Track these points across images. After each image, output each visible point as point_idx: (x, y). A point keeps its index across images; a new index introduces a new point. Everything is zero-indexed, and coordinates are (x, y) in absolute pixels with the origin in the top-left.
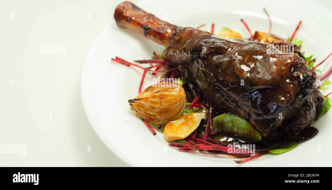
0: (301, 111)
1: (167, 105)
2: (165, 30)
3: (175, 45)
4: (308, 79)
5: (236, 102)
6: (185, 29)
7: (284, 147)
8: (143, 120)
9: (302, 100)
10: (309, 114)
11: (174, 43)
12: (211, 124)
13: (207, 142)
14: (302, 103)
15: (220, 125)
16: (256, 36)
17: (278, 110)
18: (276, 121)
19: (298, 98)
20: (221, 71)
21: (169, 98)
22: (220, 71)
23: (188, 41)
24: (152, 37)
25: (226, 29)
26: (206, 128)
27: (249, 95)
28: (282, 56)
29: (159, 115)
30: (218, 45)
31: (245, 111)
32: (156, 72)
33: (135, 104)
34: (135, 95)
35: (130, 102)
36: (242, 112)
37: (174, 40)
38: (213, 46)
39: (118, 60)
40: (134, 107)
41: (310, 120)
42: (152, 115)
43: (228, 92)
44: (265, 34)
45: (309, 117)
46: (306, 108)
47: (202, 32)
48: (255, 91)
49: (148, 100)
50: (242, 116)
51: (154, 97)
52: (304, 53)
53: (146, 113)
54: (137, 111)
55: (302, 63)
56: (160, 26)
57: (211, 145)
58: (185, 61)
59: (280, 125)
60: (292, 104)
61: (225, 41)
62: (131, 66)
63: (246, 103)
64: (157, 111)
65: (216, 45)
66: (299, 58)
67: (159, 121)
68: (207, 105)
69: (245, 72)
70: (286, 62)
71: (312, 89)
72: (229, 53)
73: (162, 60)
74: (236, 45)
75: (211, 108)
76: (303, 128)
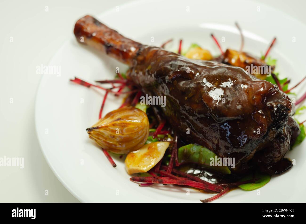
0: (275, 143)
1: (128, 134)
2: (128, 48)
3: (139, 66)
4: (282, 110)
5: (204, 133)
6: (150, 48)
7: (255, 182)
8: (103, 150)
9: (275, 132)
10: (282, 146)
11: (138, 64)
12: (176, 155)
13: (171, 175)
14: (275, 135)
15: (187, 155)
16: (227, 54)
17: (249, 143)
18: (246, 155)
19: (271, 130)
20: (188, 98)
21: (131, 127)
22: (186, 98)
23: (153, 63)
24: (114, 55)
25: (194, 45)
26: (171, 160)
27: (218, 126)
28: (254, 83)
29: (119, 144)
30: (184, 69)
31: (213, 143)
32: (118, 94)
33: (94, 133)
34: (94, 122)
35: (88, 131)
36: (210, 144)
37: (137, 60)
38: (178, 70)
39: (78, 81)
40: (93, 136)
41: (284, 153)
42: (112, 144)
43: (195, 122)
44: (236, 52)
45: (282, 150)
46: (280, 140)
47: (168, 54)
48: (225, 122)
49: (108, 129)
50: (210, 148)
51: (114, 125)
52: (278, 74)
53: (106, 142)
54: (95, 140)
55: (276, 91)
56: (123, 44)
57: (176, 179)
58: (149, 84)
59: (251, 158)
60: (264, 137)
61: (192, 65)
62: (92, 87)
63: (214, 134)
64: (117, 141)
65: (183, 69)
66: (273, 85)
67: (120, 151)
68: (172, 133)
69: (213, 102)
70: (259, 90)
71: (287, 120)
72: (196, 79)
73: (125, 81)
74: (204, 70)
75: (177, 137)
76: (276, 161)
